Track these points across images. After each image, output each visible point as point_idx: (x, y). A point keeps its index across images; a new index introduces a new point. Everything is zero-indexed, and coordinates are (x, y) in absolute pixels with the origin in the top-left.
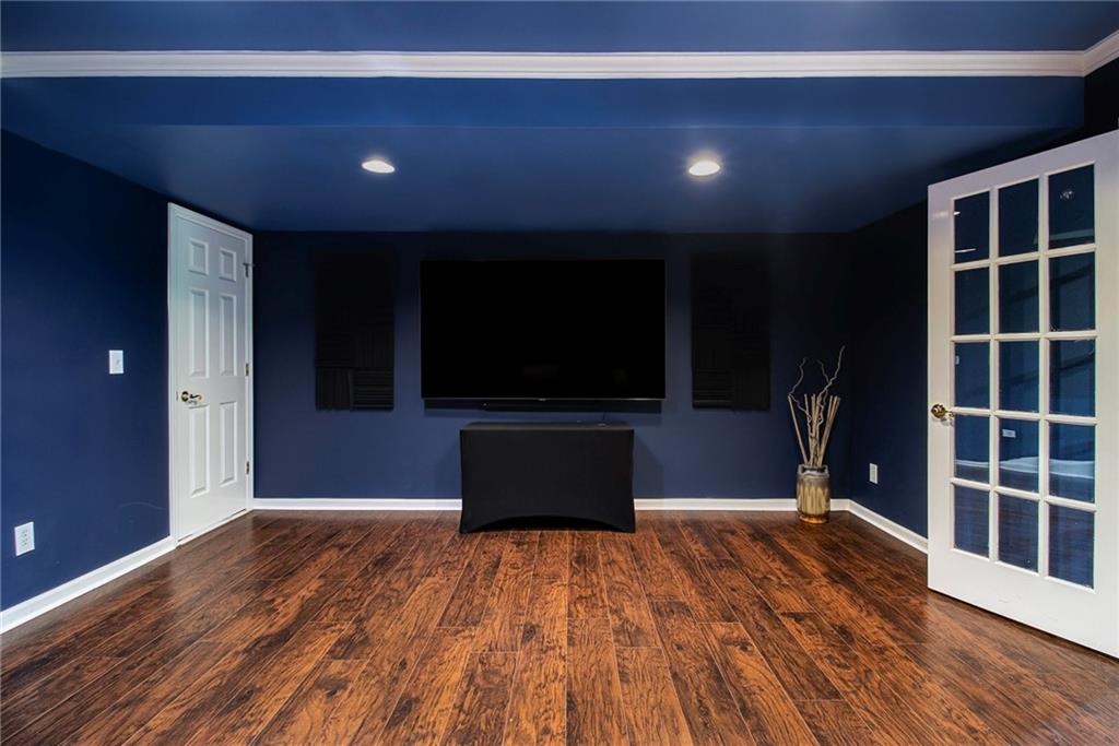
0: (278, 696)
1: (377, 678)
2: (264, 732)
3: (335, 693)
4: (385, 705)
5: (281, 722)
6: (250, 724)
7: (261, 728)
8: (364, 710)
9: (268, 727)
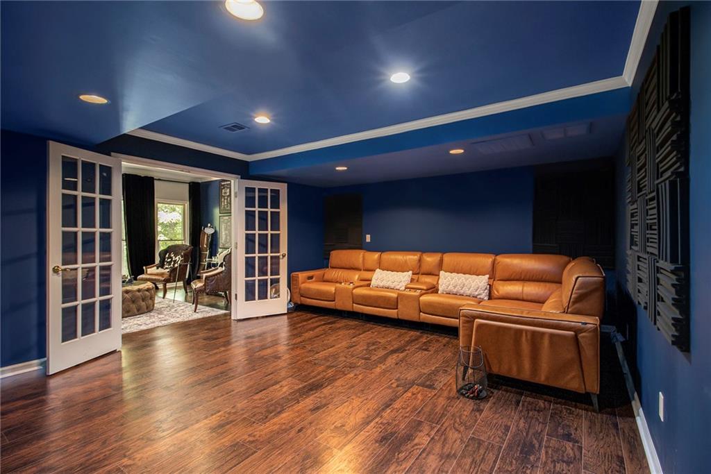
0: (368, 434)
1: (318, 427)
2: (376, 418)
3: (341, 426)
4: (324, 412)
5: (368, 420)
6: (381, 423)
7: (377, 420)
8: (333, 414)
9: (374, 419)
